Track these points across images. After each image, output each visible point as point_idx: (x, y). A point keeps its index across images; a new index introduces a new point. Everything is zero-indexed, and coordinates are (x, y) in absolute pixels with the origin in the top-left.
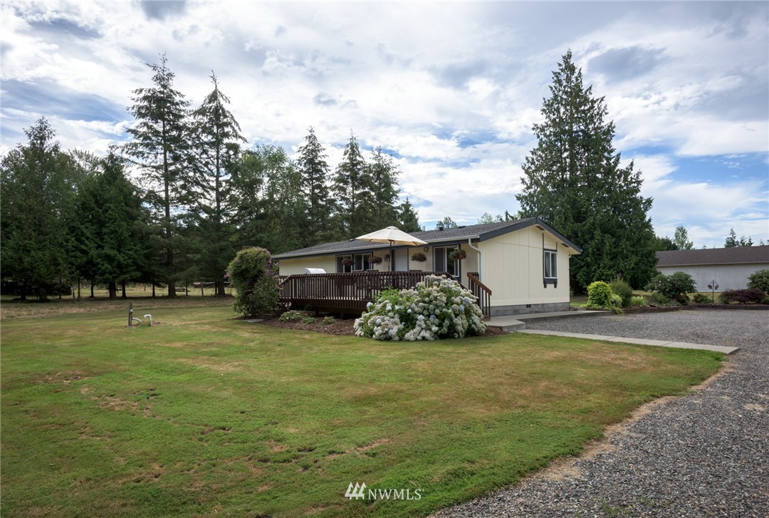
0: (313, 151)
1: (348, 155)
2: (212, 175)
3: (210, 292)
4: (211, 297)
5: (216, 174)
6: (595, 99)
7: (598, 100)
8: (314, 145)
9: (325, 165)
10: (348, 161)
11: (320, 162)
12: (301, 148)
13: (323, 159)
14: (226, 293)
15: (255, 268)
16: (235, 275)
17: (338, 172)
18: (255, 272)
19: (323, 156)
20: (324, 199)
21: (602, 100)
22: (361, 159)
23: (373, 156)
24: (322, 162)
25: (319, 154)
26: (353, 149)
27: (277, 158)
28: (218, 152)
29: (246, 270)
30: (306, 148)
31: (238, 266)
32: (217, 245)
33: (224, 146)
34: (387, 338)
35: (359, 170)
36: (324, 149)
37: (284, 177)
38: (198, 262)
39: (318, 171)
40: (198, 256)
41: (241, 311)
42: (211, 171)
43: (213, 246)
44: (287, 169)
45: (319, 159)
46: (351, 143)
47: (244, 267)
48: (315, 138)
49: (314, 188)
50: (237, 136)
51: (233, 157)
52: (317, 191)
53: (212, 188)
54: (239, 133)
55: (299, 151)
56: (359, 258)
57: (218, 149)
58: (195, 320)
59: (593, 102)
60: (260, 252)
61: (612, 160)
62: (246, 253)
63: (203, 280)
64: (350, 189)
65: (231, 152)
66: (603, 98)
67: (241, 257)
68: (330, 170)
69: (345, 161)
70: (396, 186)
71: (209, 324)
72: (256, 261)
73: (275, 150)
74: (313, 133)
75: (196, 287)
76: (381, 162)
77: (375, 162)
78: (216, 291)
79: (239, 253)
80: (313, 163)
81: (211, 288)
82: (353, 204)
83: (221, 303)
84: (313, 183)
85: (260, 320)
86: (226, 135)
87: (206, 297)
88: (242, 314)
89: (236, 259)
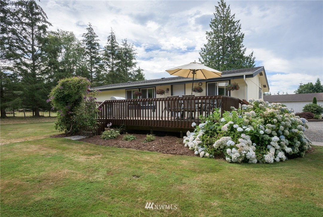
0: (91, 37)
1: (110, 41)
2: (29, 44)
3: (29, 114)
4: (31, 117)
5: (31, 43)
6: (235, 21)
7: (236, 22)
8: (92, 33)
9: (98, 45)
10: (110, 45)
11: (95, 43)
12: (84, 34)
13: (97, 42)
14: (40, 115)
15: (76, 94)
16: (57, 100)
17: (105, 50)
18: (77, 97)
19: (97, 40)
20: (98, 64)
21: (238, 22)
22: (117, 44)
23: (122, 44)
24: (97, 43)
25: (95, 39)
26: (112, 39)
27: (70, 39)
28: (33, 30)
29: (69, 96)
30: (87, 34)
31: (60, 92)
32: (34, 85)
33: (37, 27)
34: (245, 161)
35: (116, 50)
36: (97, 36)
37: (74, 50)
38: (21, 96)
39: (94, 48)
40: (21, 92)
41: (62, 129)
42: (29, 41)
43: (31, 86)
44: (76, 45)
45: (95, 41)
46: (111, 35)
47: (66, 93)
48: (92, 29)
49: (92, 57)
50: (45, 21)
51: (42, 34)
52: (93, 59)
53: (30, 51)
54: (47, 20)
55: (83, 36)
56: (144, 91)
57: (32, 28)
58: (20, 137)
59: (234, 22)
60: (81, 80)
61: (242, 51)
62: (67, 81)
63: (24, 107)
64: (111, 60)
65: (42, 31)
66: (239, 21)
67: (63, 85)
68: (101, 48)
69: (108, 45)
70: (135, 60)
71: (35, 142)
72: (79, 87)
73: (69, 33)
74: (91, 27)
75: (20, 111)
76: (127, 47)
77: (123, 47)
78: (33, 114)
79: (61, 81)
80: (91, 43)
81: (30, 112)
82: (113, 68)
83: (37, 121)
84: (91, 55)
85: (82, 137)
86: (39, 20)
87: (27, 117)
88: (64, 132)
89: (59, 86)
